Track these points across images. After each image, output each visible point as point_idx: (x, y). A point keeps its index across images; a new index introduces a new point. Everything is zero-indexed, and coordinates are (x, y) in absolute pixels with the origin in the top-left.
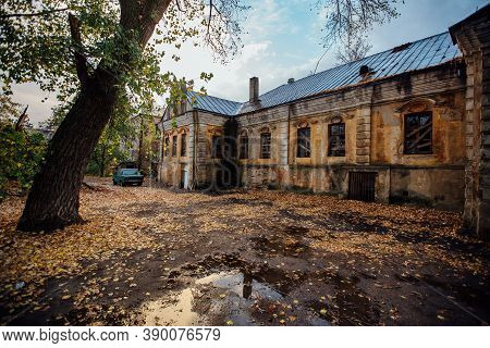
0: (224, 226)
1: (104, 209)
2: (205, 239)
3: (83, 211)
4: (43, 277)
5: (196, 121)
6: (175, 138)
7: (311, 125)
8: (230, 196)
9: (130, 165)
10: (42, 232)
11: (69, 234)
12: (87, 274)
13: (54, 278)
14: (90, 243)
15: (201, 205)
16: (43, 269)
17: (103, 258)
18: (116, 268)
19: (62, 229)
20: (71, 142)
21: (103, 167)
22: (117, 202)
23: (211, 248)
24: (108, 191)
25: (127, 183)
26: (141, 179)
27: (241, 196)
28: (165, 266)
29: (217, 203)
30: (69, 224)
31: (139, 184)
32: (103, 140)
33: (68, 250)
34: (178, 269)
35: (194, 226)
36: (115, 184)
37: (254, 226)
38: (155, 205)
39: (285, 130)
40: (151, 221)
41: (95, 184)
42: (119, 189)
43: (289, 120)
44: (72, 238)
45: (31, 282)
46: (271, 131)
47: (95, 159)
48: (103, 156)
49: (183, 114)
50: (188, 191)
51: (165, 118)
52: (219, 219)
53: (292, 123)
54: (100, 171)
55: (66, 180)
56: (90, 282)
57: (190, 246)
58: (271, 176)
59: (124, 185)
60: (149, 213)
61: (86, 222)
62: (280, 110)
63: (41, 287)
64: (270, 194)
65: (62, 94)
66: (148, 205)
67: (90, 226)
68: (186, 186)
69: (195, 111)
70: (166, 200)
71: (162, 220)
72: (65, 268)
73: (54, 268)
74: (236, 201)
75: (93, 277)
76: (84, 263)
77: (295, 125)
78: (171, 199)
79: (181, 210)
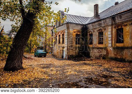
0: (76, 73)
1: (31, 65)
2: (67, 77)
3: (24, 66)
4: (13, 84)
5: (68, 28)
6: (59, 36)
7: (123, 27)
8: (83, 62)
9: (42, 48)
10: (11, 72)
11: (19, 72)
12: (25, 84)
13: (16, 84)
14: (26, 75)
15: (69, 65)
16: (12, 82)
17: (30, 80)
18: (34, 83)
19: (17, 71)
20: (20, 40)
21: (30, 49)
22: (36, 63)
23: (68, 80)
24: (32, 59)
25: (40, 56)
26: (45, 54)
27: (88, 62)
28: (50, 84)
29: (76, 65)
30: (19, 69)
31: (45, 56)
32: (30, 38)
33: (19, 77)
34: (54, 85)
35: (64, 73)
36: (35, 56)
37: (89, 74)
38: (50, 64)
39: (110, 30)
40: (48, 70)
41: (28, 56)
42: (36, 58)
43: (112, 25)
44: (20, 74)
45: (10, 85)
46: (103, 31)
47: (27, 46)
48: (30, 45)
49: (63, 25)
50: (65, 59)
51: (55, 27)
52: (75, 71)
53: (113, 26)
54: (29, 51)
55: (19, 53)
56: (26, 86)
57: (60, 79)
58: (104, 53)
59: (38, 57)
60: (47, 67)
61: (25, 69)
62: (107, 20)
63: (13, 86)
64: (103, 61)
65: (17, 22)
66: (47, 64)
67: (26, 70)
68: (64, 57)
69: (68, 23)
70: (55, 63)
71: (52, 70)
72: (19, 82)
73: (16, 82)
74: (85, 64)
75: (27, 85)
76: (24, 81)
77: (115, 27)
78: (57, 62)
79: (60, 67)
